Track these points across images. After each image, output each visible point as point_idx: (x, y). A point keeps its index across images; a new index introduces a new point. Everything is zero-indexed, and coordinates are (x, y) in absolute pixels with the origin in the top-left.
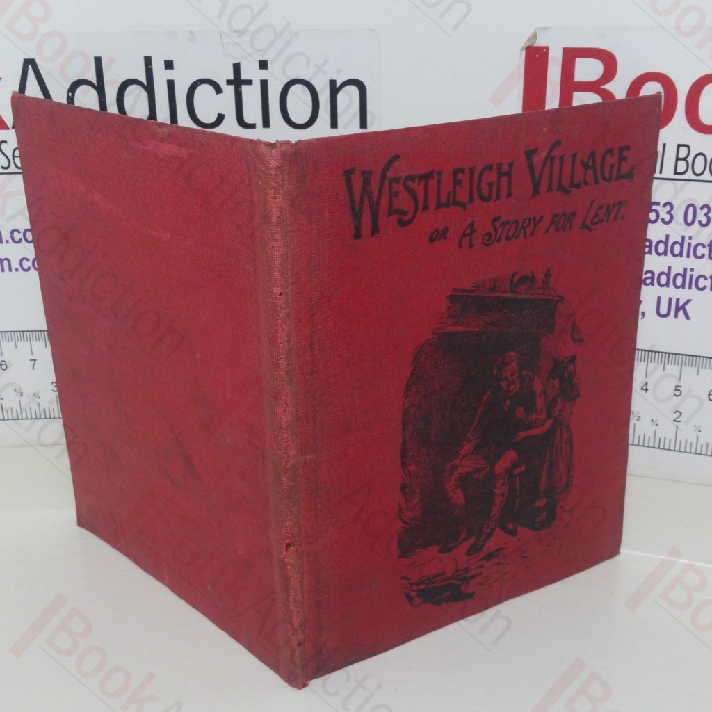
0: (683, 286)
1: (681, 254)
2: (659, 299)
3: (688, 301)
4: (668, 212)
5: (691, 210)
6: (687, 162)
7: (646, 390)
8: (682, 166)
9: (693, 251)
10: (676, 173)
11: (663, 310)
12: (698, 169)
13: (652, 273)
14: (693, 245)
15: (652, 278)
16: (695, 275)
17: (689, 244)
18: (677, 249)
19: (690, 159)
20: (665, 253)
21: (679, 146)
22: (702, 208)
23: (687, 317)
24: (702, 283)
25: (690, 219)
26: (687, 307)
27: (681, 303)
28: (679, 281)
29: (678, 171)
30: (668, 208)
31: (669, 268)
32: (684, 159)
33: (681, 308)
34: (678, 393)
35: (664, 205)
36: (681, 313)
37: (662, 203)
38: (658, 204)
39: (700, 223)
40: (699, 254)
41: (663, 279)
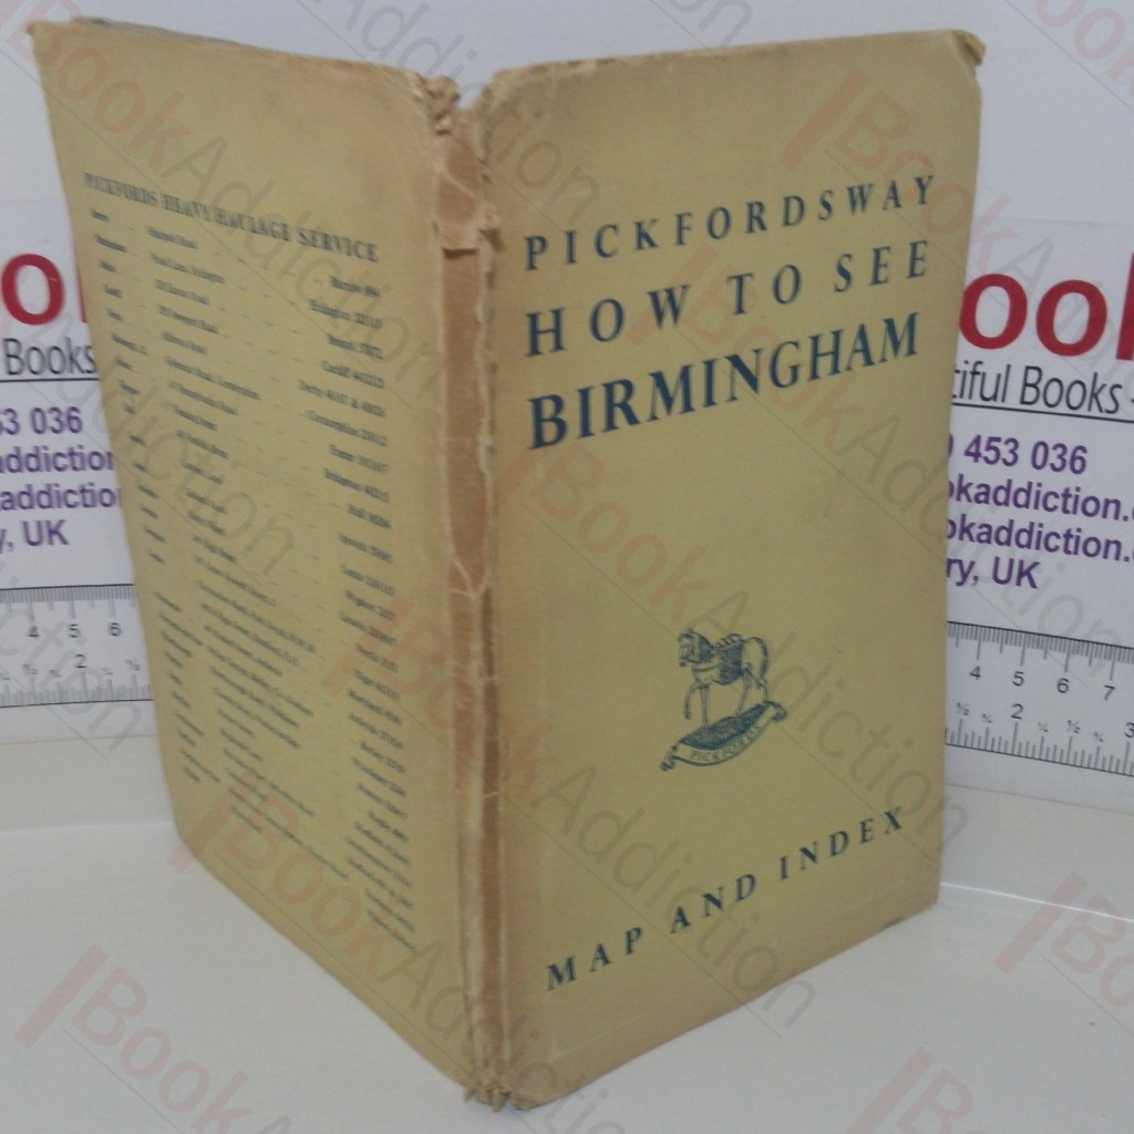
0: (1028, 545)
1: (1027, 505)
2: (997, 560)
4: (1012, 452)
5: (1041, 450)
6: (1037, 389)
7: (978, 676)
8: (1030, 394)
9: (1042, 501)
10: (1023, 402)
11: (1002, 575)
14: (1042, 495)
16: (1045, 531)
17: (1038, 493)
18: (1022, 498)
19: (1041, 386)
20: (1006, 503)
21: (1028, 368)
22: (1056, 447)
24: (1053, 542)
25: (1039, 461)
26: (1034, 573)
27: (1026, 566)
28: (1024, 538)
29: (1027, 399)
30: (1011, 445)
31: (1011, 522)
32: (1034, 386)
33: (1025, 573)
34: (1018, 681)
35: (1007, 442)
36: (1025, 580)
37: (1004, 439)
39: (1053, 467)
40: (1050, 505)
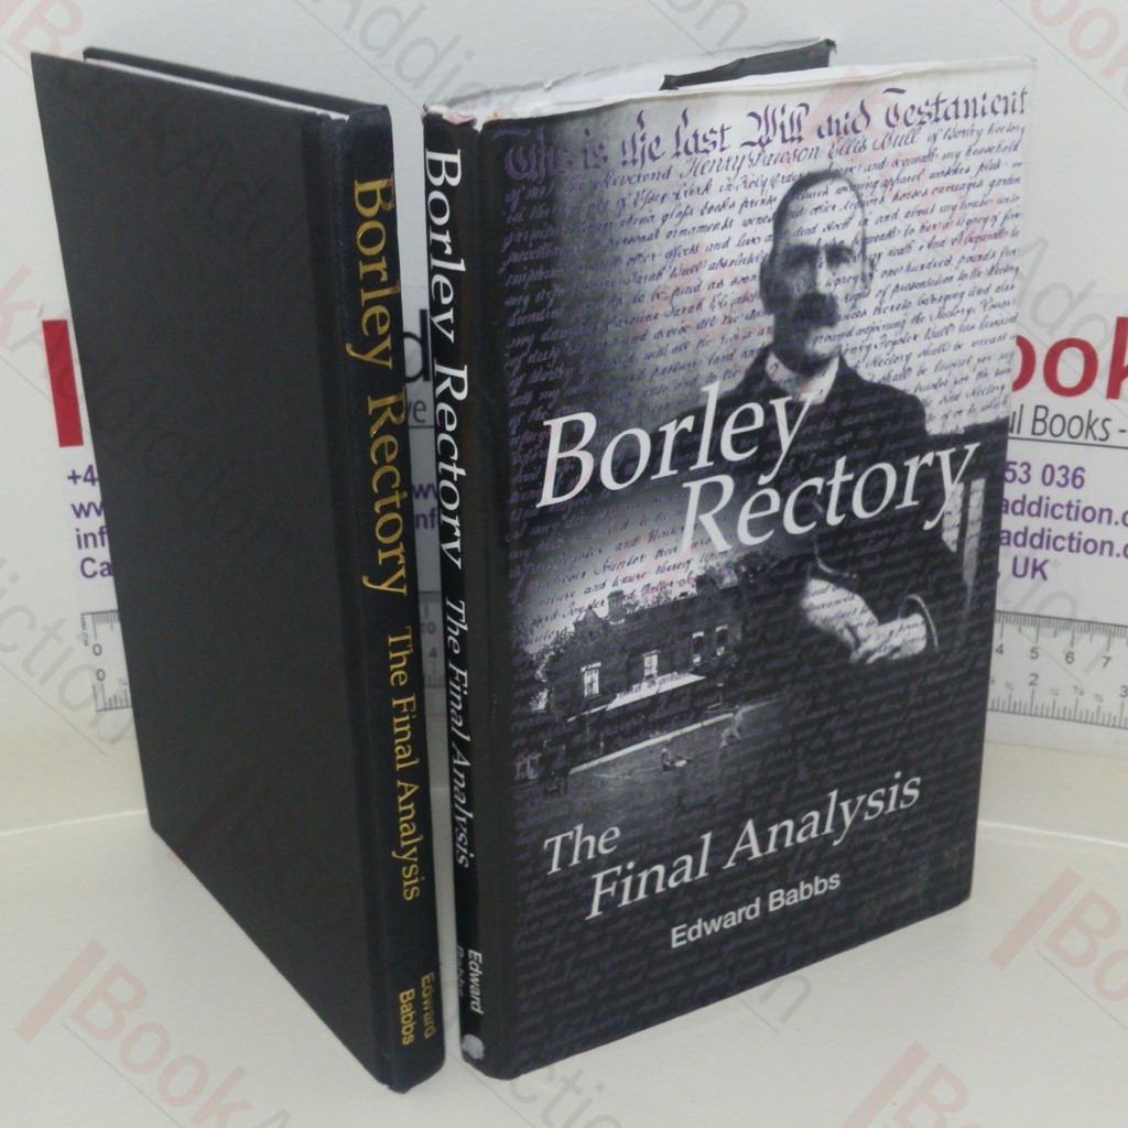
3: (1045, 562)
12: (1056, 431)
13: (1009, 533)
15: (1009, 537)
23: (1044, 577)
38: (1015, 463)
41: (1020, 539)
